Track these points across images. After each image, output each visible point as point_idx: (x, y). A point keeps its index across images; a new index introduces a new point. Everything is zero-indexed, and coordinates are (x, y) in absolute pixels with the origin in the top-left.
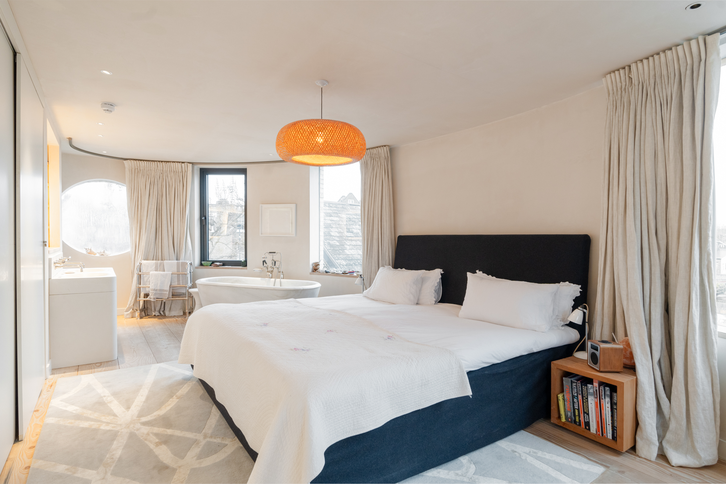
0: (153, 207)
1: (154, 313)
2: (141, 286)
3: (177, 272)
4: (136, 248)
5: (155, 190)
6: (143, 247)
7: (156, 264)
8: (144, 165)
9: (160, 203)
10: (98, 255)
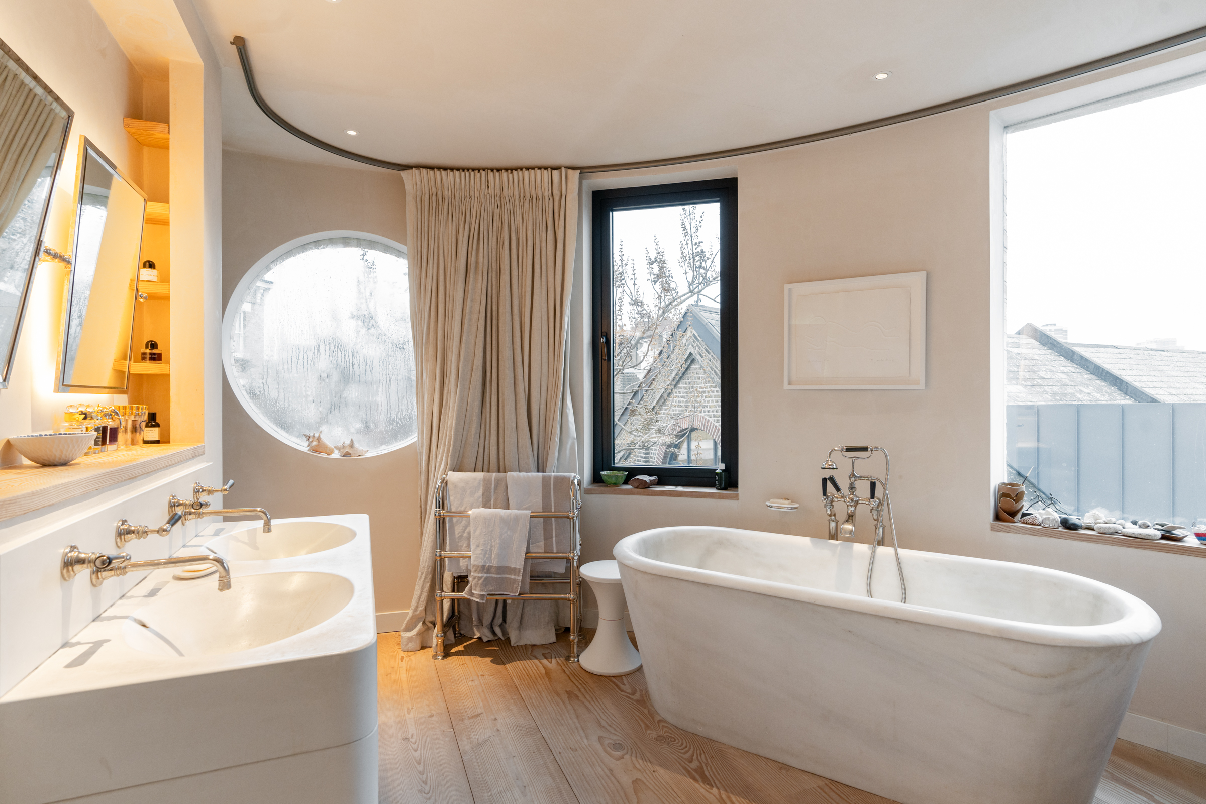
0: (477, 307)
1: (479, 631)
2: (446, 553)
3: (543, 512)
4: (432, 432)
5: (481, 255)
6: (451, 430)
7: (486, 483)
8: (452, 182)
9: (495, 296)
10: (336, 455)
